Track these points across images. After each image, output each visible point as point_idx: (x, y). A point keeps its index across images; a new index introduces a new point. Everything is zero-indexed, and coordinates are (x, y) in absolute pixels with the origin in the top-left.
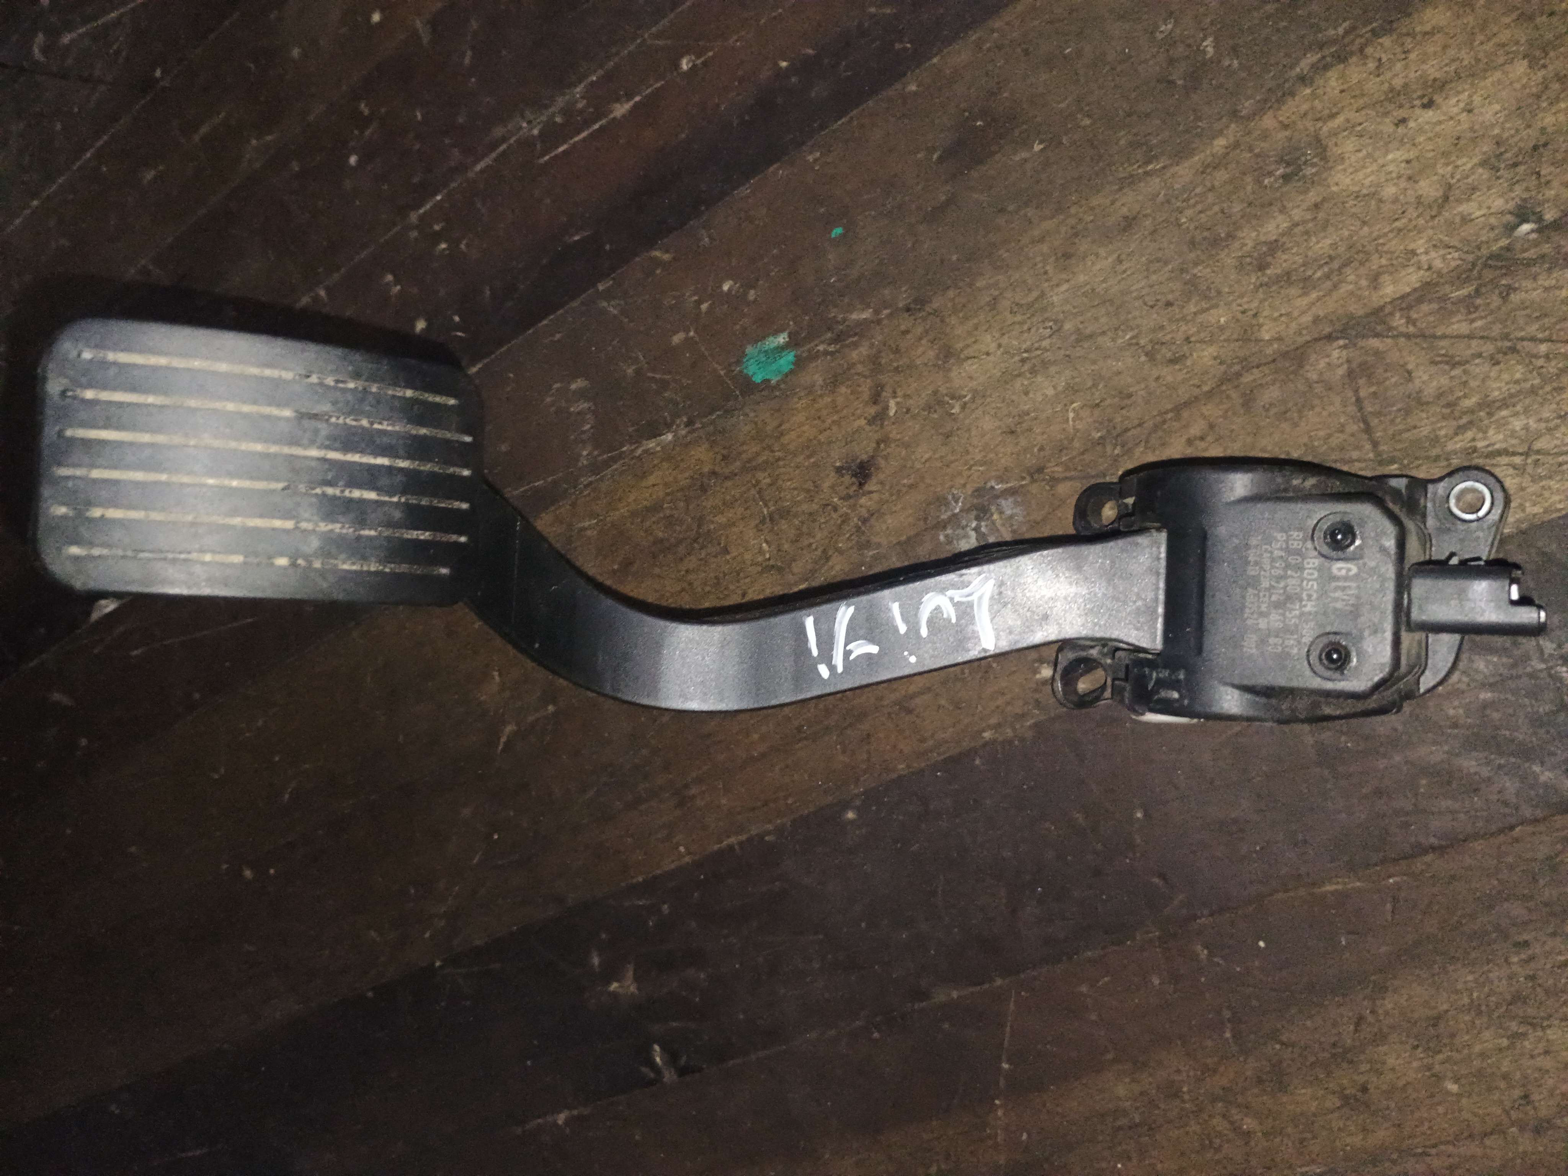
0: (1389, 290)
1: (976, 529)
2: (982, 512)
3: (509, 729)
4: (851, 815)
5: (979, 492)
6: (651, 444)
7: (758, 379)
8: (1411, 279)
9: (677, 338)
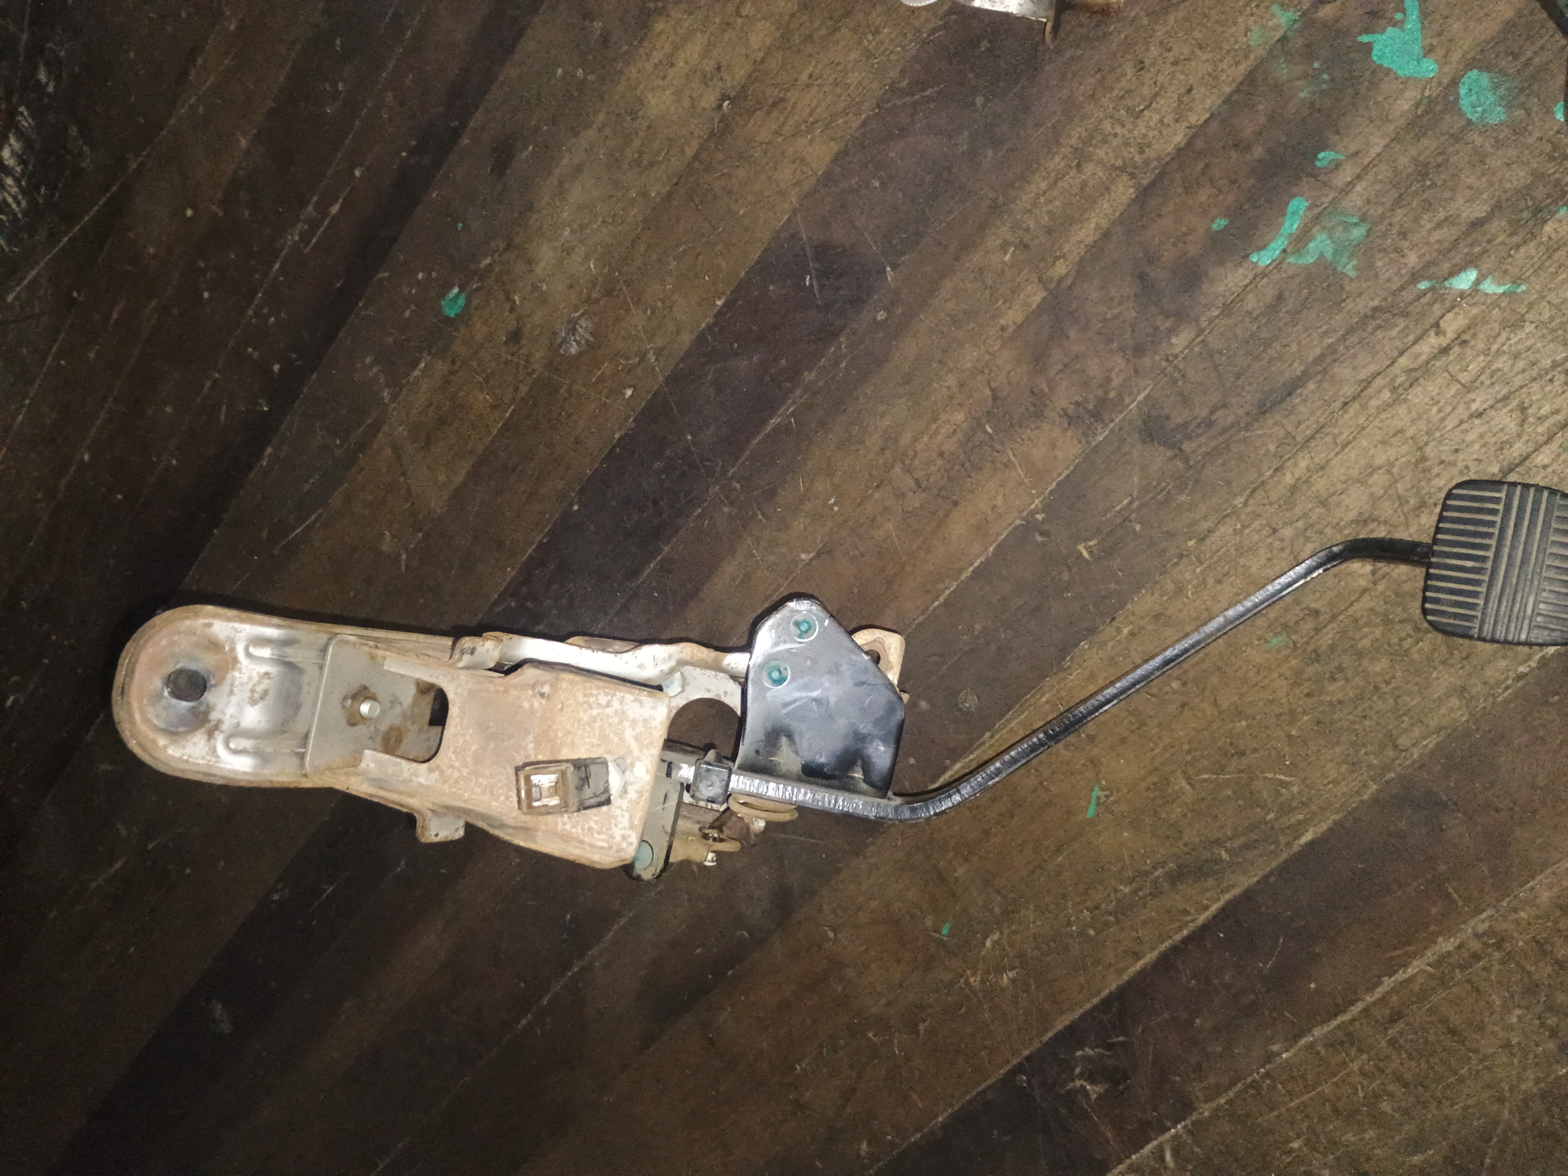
0: (689, 152)
1: (575, 340)
2: (573, 330)
3: (404, 557)
4: (576, 508)
5: (569, 321)
6: (416, 373)
7: (452, 315)
8: (695, 144)
9: (407, 314)
